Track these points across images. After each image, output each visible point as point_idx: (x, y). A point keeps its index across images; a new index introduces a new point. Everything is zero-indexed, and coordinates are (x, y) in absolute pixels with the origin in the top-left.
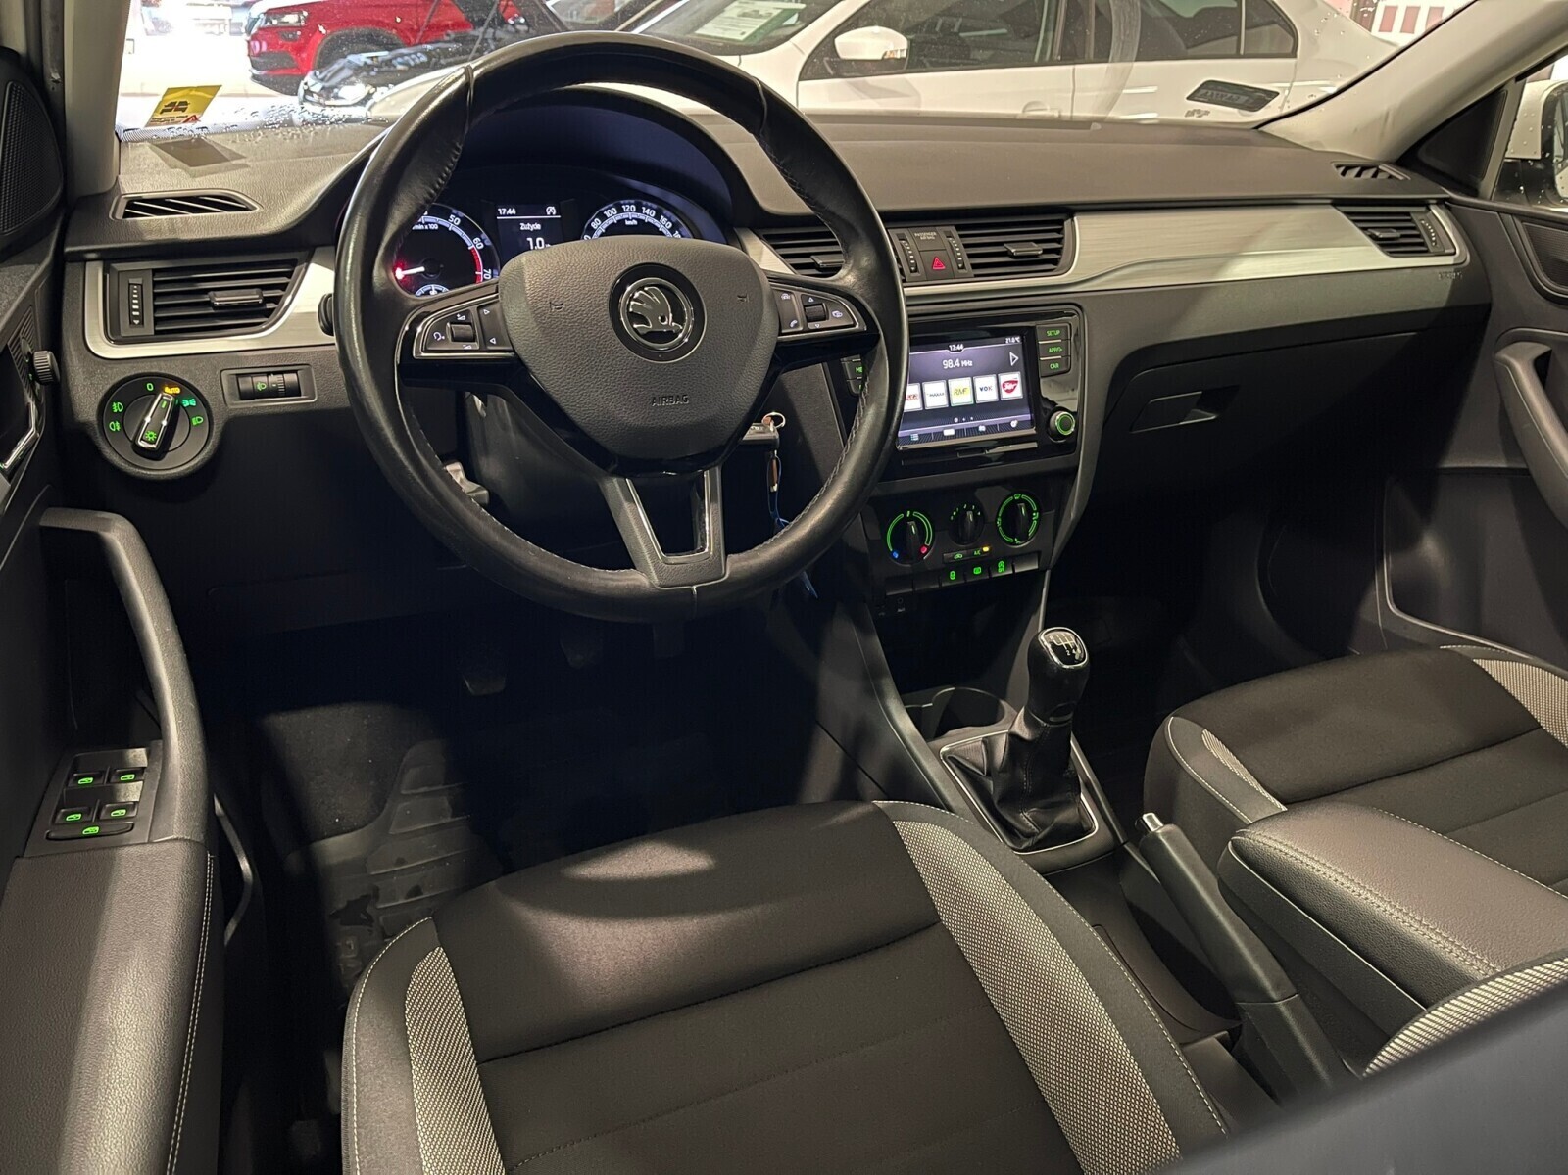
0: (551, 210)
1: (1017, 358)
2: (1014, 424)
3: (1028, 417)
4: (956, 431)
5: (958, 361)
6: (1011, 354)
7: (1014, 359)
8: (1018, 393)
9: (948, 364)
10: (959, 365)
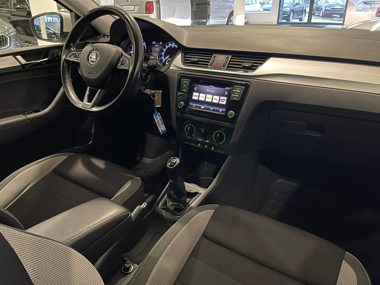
0: (161, 43)
1: (227, 93)
2: (220, 111)
3: (225, 110)
4: (204, 107)
5: (211, 90)
6: (226, 92)
7: (226, 94)
8: (224, 103)
9: (208, 90)
10: (210, 91)
